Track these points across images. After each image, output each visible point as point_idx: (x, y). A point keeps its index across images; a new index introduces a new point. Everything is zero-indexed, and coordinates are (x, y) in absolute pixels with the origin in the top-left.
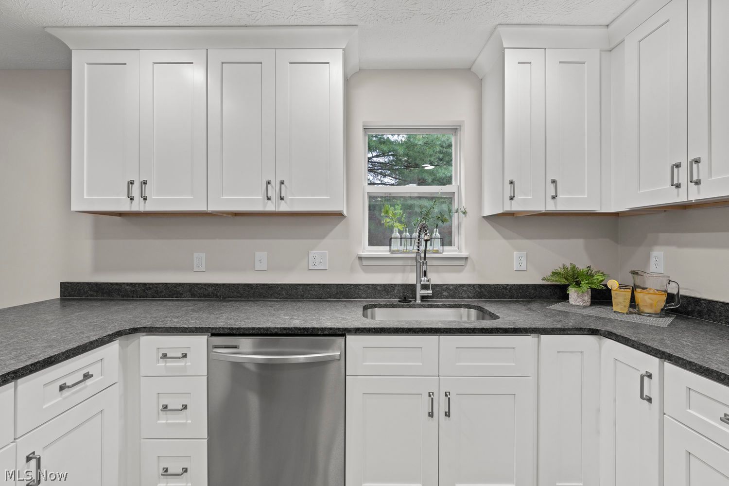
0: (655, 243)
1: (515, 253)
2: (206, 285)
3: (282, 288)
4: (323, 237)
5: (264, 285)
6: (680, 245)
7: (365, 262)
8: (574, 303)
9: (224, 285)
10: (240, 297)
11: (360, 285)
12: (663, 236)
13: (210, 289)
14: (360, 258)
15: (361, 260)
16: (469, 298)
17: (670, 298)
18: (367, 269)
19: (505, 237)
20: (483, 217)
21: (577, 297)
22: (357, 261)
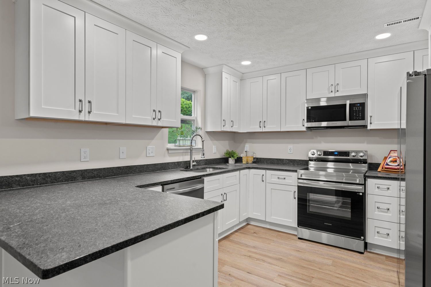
0: (246, 142)
1: (213, 146)
2: (93, 170)
3: (136, 168)
4: (152, 139)
5: (127, 167)
6: (253, 143)
7: (170, 152)
8: (231, 163)
9: (104, 169)
10: (114, 176)
11: (169, 163)
12: (248, 140)
13: (95, 173)
14: (168, 150)
15: (168, 151)
16: (203, 165)
17: (254, 158)
18: (170, 155)
19: (211, 140)
20: (206, 132)
21: (231, 161)
22: (166, 152)
